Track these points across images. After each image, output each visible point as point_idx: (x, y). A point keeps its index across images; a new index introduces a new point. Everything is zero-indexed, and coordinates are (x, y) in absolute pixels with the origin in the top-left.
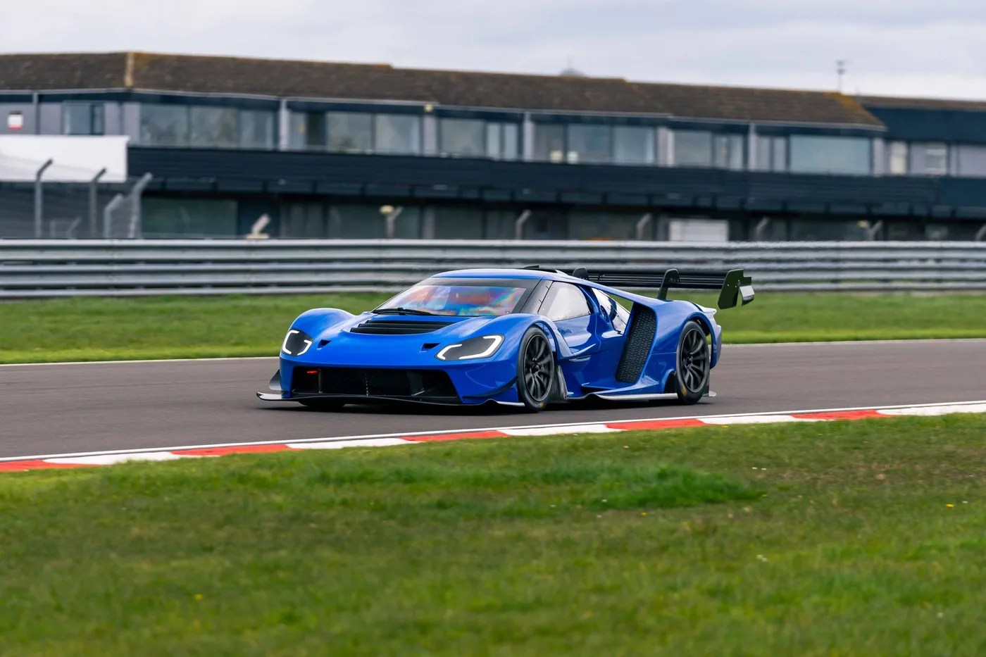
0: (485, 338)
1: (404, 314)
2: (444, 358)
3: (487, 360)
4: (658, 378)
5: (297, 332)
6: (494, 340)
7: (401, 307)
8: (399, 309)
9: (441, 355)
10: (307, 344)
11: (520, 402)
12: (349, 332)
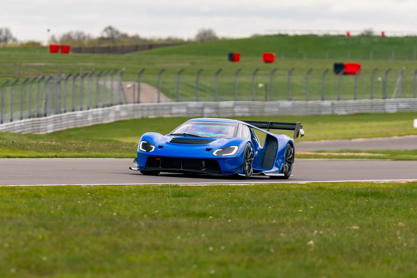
0: (231, 147)
1: (186, 136)
2: (216, 155)
3: (233, 156)
4: (279, 168)
5: (146, 142)
6: (235, 148)
7: (185, 133)
8: (184, 134)
9: (214, 153)
10: (152, 147)
11: (244, 174)
12: (169, 142)
